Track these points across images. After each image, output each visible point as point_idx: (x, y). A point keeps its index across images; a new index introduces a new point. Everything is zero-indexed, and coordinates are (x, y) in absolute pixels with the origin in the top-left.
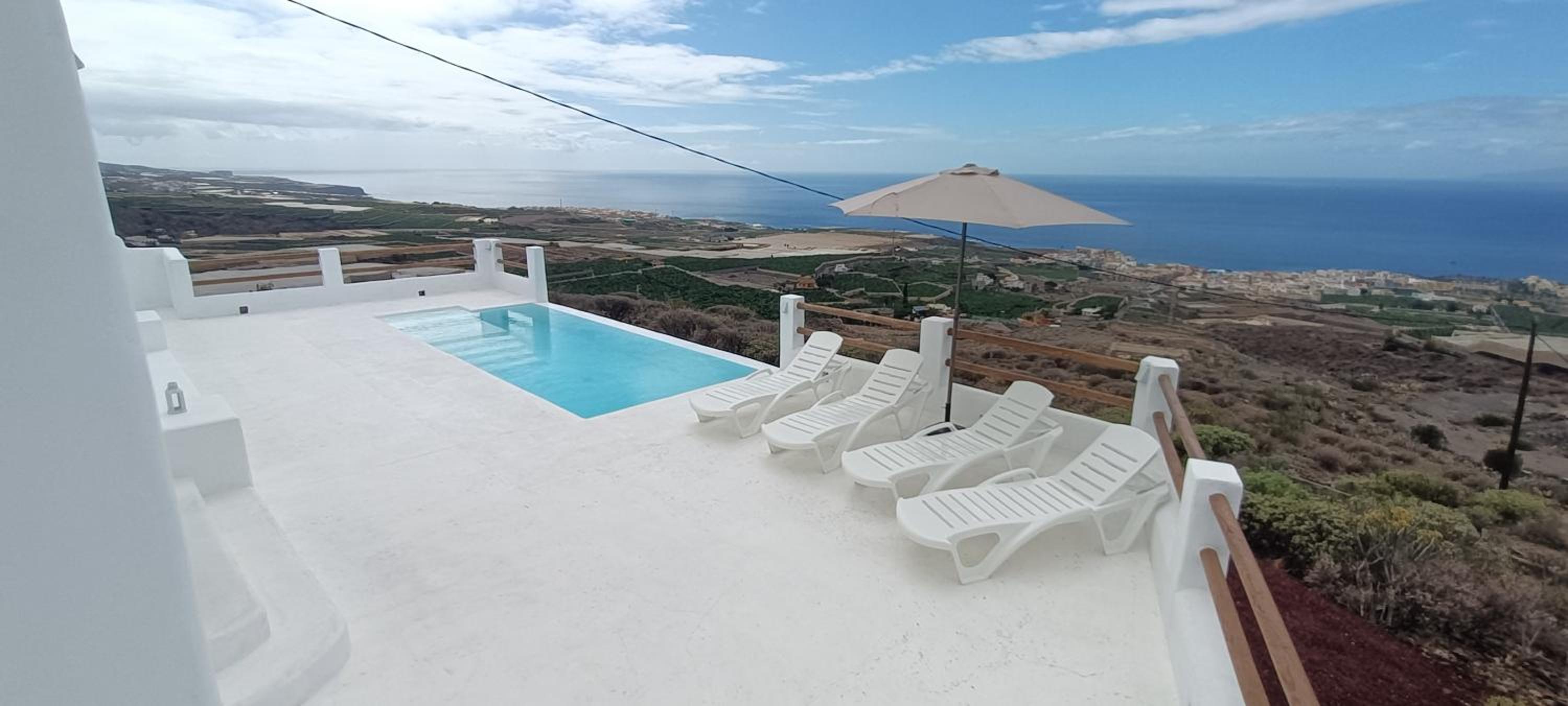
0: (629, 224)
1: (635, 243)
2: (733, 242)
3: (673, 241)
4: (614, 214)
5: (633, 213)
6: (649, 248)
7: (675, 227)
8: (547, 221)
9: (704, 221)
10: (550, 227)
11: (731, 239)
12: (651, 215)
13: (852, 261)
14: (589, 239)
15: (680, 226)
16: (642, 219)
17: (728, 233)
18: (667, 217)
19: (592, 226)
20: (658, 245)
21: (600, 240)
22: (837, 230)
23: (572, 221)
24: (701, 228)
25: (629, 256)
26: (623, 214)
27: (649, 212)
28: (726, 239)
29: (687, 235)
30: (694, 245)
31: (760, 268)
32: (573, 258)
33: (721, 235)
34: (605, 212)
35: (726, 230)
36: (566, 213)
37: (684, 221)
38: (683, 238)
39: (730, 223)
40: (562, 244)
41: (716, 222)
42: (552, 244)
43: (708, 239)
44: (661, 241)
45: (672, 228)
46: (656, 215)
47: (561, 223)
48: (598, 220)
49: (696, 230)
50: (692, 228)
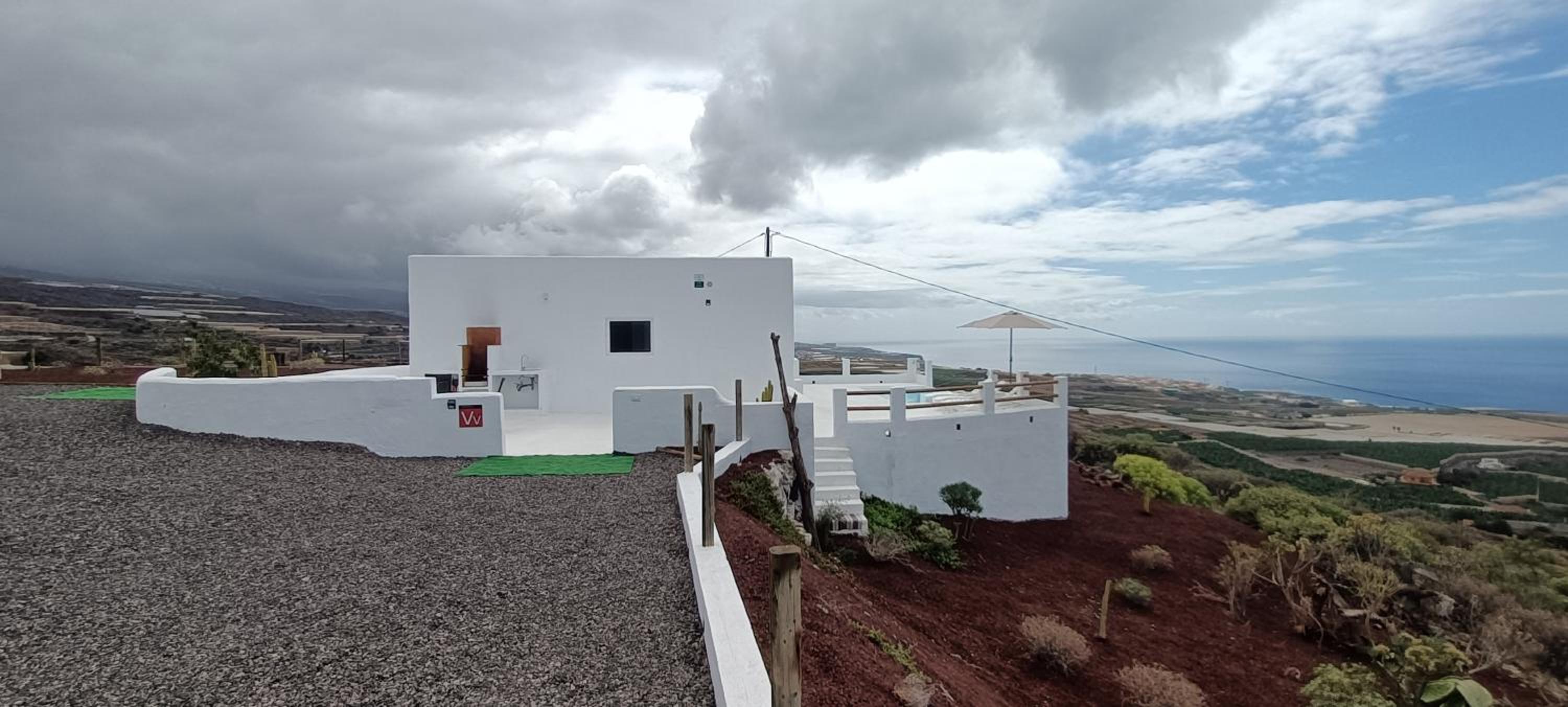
0: (1170, 394)
1: (1176, 413)
2: (1310, 419)
3: (1225, 414)
4: (1154, 383)
5: (1177, 382)
6: (1191, 420)
7: (1229, 399)
8: (1079, 387)
9: (1270, 394)
10: (1083, 394)
11: (1307, 416)
12: (1199, 385)
13: (1517, 456)
14: (1122, 407)
15: (1236, 398)
16: (1187, 389)
17: (1306, 410)
18: (1220, 388)
19: (1127, 395)
20: (1204, 417)
21: (1135, 409)
22: (1490, 414)
23: (1106, 389)
24: (1265, 401)
25: (1163, 427)
26: (1165, 383)
27: (1198, 381)
28: (1300, 416)
29: (1244, 408)
30: (1251, 420)
31: (1346, 453)
32: (1101, 426)
33: (1292, 411)
34: (1143, 381)
35: (1303, 405)
36: (1100, 381)
37: (1242, 393)
38: (1238, 411)
39: (1309, 398)
40: (1091, 411)
41: (1287, 395)
42: (1081, 410)
43: (1273, 414)
44: (1207, 414)
45: (1224, 400)
46: (1205, 385)
47: (1095, 390)
48: (1134, 389)
49: (1260, 404)
50: (1252, 401)
